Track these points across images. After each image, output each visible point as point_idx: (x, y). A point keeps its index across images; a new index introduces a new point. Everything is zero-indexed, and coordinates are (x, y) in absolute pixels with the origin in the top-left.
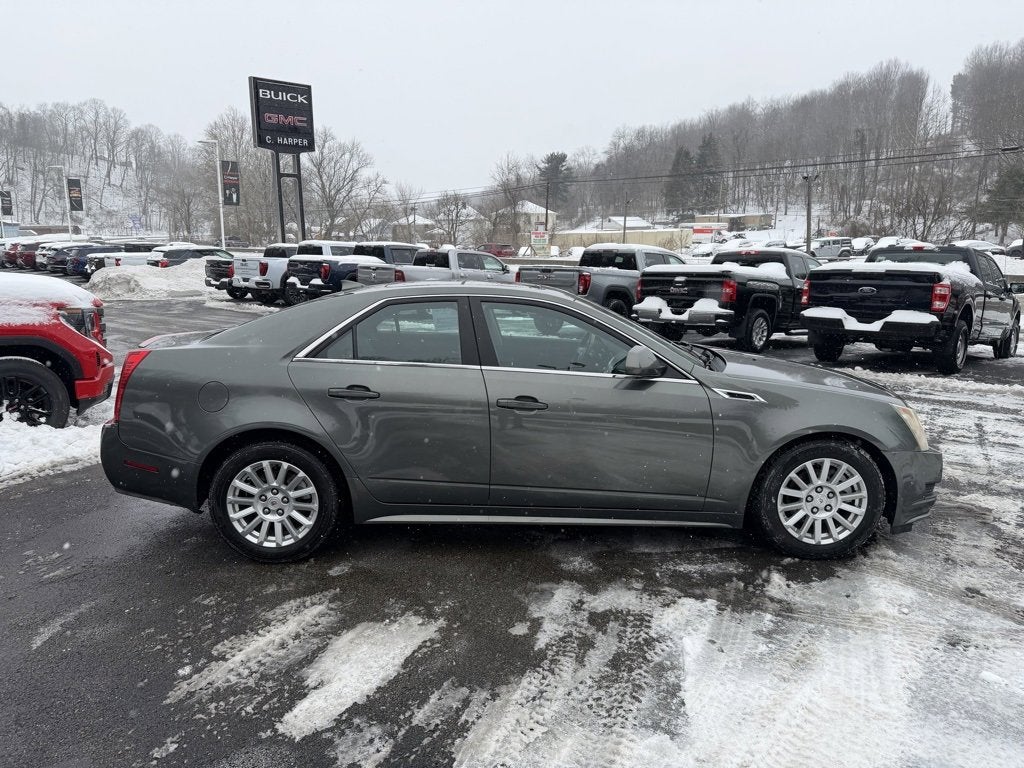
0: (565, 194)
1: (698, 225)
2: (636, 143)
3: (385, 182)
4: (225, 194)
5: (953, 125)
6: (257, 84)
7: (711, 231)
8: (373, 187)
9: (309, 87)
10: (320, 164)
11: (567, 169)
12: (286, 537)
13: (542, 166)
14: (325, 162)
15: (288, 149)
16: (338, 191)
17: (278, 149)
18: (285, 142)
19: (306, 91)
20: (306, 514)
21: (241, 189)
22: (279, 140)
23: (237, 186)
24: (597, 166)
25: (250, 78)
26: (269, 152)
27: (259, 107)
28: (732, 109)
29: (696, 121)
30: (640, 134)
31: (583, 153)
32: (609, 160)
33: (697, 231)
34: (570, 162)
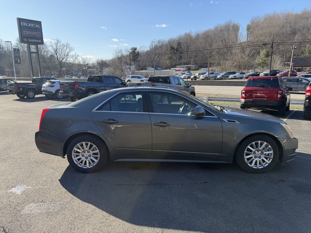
0: (137, 60)
1: (177, 69)
2: (158, 44)
3: (78, 56)
4: (15, 60)
5: (247, 39)
6: (20, 20)
7: (181, 70)
8: (74, 57)
9: (40, 22)
10: (56, 50)
11: (137, 52)
12: (90, 165)
13: (130, 51)
14: (58, 50)
15: (33, 43)
16: (63, 59)
17: (29, 43)
18: (32, 41)
19: (39, 23)
20: (96, 158)
21: (21, 58)
22: (30, 40)
23: (19, 57)
24: (147, 51)
25: (17, 18)
26: (26, 45)
27: (21, 28)
28: (186, 34)
29: (175, 38)
30: (159, 42)
31: (142, 47)
32: (150, 49)
33: (176, 71)
34: (138, 50)
